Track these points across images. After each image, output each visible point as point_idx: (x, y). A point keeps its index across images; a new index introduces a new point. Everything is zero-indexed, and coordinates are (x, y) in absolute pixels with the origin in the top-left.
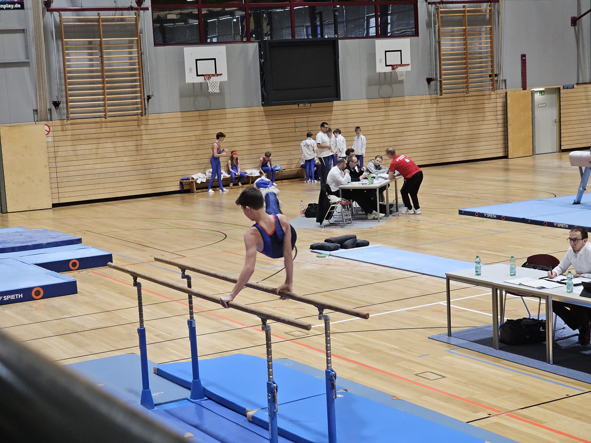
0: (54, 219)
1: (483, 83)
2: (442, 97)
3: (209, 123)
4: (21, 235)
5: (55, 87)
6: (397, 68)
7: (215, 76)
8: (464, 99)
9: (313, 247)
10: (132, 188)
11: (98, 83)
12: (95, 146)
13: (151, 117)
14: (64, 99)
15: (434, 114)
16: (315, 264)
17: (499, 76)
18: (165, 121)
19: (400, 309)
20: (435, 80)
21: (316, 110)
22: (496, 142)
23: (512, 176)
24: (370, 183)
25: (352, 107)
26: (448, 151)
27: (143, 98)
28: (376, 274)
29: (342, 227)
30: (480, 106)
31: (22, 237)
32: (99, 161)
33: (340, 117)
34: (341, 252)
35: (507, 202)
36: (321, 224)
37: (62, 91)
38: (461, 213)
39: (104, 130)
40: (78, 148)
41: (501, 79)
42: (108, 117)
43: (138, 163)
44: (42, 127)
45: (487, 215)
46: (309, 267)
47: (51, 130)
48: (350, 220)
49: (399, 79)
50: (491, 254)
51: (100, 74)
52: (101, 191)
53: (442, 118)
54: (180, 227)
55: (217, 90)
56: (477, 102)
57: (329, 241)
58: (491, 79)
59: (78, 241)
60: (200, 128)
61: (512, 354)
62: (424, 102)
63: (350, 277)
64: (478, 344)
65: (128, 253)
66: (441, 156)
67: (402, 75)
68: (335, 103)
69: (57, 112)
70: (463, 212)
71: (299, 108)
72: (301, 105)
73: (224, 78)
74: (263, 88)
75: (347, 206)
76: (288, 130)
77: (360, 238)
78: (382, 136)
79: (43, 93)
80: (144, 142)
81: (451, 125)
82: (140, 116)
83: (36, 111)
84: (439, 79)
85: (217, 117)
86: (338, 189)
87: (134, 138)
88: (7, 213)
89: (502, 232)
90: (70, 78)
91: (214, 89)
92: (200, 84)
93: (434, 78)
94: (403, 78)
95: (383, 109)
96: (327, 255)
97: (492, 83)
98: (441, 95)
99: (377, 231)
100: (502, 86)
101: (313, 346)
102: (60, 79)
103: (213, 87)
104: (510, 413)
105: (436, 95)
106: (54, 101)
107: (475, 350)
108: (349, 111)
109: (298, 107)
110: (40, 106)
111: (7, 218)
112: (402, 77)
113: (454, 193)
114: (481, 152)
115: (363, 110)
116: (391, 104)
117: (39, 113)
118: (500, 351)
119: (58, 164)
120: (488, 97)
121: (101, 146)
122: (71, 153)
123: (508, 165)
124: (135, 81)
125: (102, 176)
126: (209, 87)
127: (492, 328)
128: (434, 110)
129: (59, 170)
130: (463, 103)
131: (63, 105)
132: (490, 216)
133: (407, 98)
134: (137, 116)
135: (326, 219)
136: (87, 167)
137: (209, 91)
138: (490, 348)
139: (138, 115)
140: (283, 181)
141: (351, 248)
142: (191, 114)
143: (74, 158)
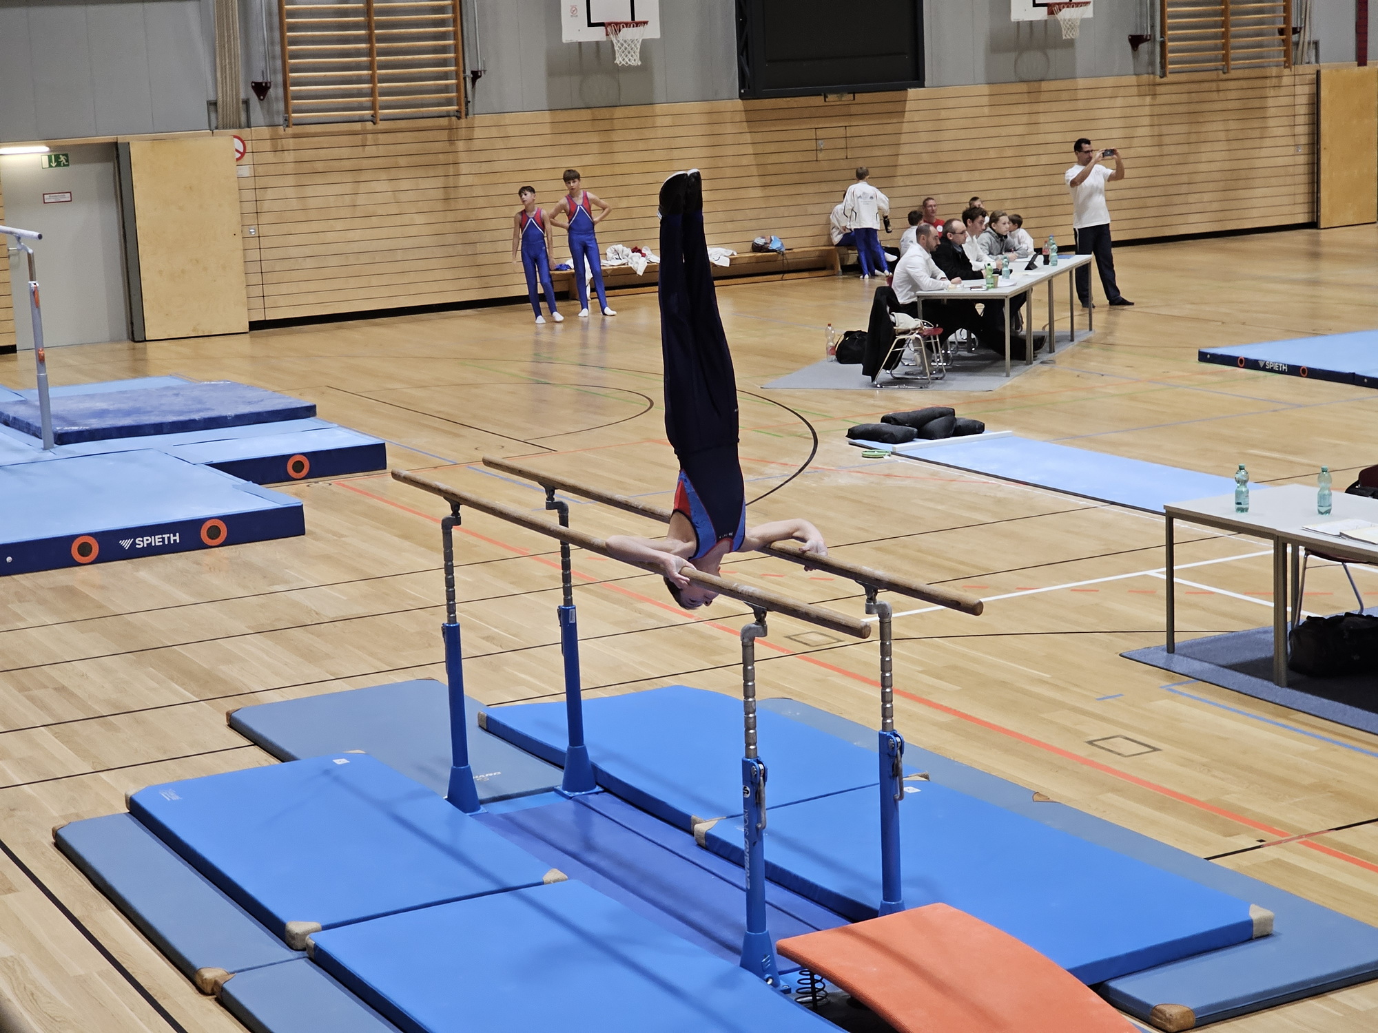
0: (253, 358)
1: (1264, 49)
2: (1165, 80)
3: (616, 136)
4: (177, 395)
5: (258, 49)
6: (1060, 10)
7: (630, 27)
8: (1218, 86)
9: (853, 434)
10: (435, 287)
11: (357, 40)
12: (348, 188)
13: (478, 120)
14: (280, 78)
15: (1146, 121)
16: (859, 472)
17: (1302, 32)
18: (512, 131)
19: (1055, 585)
20: (1149, 40)
21: (868, 109)
22: (1291, 189)
23: (1327, 270)
24: (990, 286)
25: (951, 103)
26: (1176, 210)
27: (462, 75)
28: (999, 501)
29: (921, 388)
30: (1256, 103)
31: (180, 399)
32: (358, 223)
33: (922, 126)
34: (919, 446)
35: (1315, 333)
36: (873, 379)
37: (274, 58)
38: (1203, 357)
39: (371, 151)
40: (309, 191)
41: (1307, 39)
42: (381, 120)
43: (448, 228)
44: (226, 143)
45: (1265, 365)
46: (843, 480)
47: (249, 149)
48: (940, 371)
49: (1064, 37)
50: (1273, 459)
51: (362, 19)
52: (362, 293)
53: (1165, 130)
54: (542, 380)
55: (635, 61)
56: (1250, 93)
57: (892, 420)
58: (1283, 40)
59: (309, 412)
60: (595, 148)
61: (1318, 698)
62: (1122, 92)
63: (940, 507)
64: (1238, 674)
65: (422, 440)
66: (1159, 221)
67: (1072, 29)
68: (912, 92)
69: (262, 108)
70: (1208, 356)
71: (826, 104)
72: (831, 98)
73: (653, 31)
74: (742, 55)
75: (935, 338)
76: (800, 157)
77: (962, 415)
78: (1021, 172)
79: (230, 63)
80: (463, 180)
81: (1185, 148)
82: (454, 118)
83: (213, 104)
84: (1158, 38)
85: (635, 123)
86: (915, 299)
87: (440, 171)
88: (146, 341)
89: (1300, 406)
90: (293, 28)
91: (627, 57)
92: (594, 46)
93: (1147, 36)
94: (1075, 34)
95: (1026, 108)
96: (887, 454)
97: (1285, 48)
98: (1163, 75)
99: (1001, 399)
100: (1308, 55)
101: (851, 670)
102: (271, 29)
103: (626, 52)
104: (1309, 839)
105: (1152, 76)
106: (255, 83)
107: (1231, 688)
108: (944, 114)
109: (825, 101)
110: (223, 92)
111: (145, 353)
112: (1071, 31)
113: (1187, 310)
114: (1255, 213)
115: (977, 111)
116: (1044, 97)
117: (220, 110)
118: (1288, 690)
119: (264, 230)
120: (1274, 81)
121: (363, 187)
122: (294, 204)
123: (1317, 243)
124: (443, 36)
125: (364, 258)
126: (617, 52)
127: (1273, 634)
128: (1147, 110)
129: (265, 242)
130: (1214, 96)
131: (275, 92)
132: (1272, 368)
133: (1081, 83)
134: (447, 118)
135: (886, 368)
136: (330, 237)
137: (617, 61)
138: (1265, 682)
139: (449, 116)
140: (786, 276)
141: (941, 438)
142: (574, 115)
143: (300, 216)
